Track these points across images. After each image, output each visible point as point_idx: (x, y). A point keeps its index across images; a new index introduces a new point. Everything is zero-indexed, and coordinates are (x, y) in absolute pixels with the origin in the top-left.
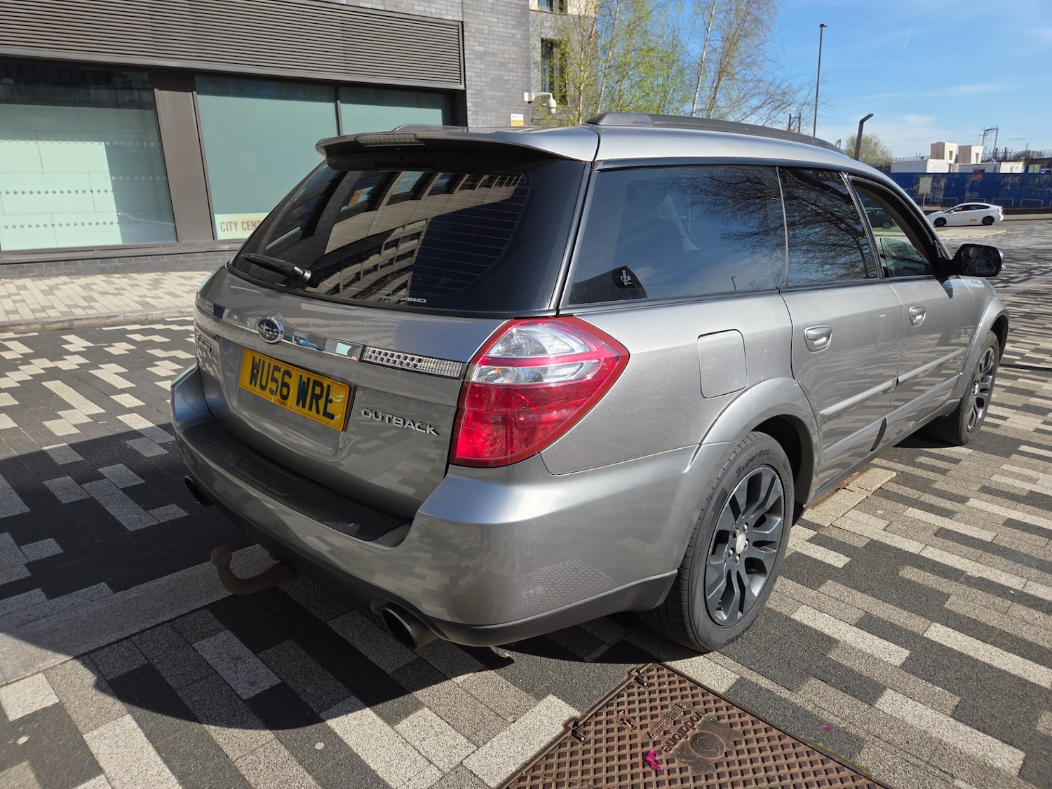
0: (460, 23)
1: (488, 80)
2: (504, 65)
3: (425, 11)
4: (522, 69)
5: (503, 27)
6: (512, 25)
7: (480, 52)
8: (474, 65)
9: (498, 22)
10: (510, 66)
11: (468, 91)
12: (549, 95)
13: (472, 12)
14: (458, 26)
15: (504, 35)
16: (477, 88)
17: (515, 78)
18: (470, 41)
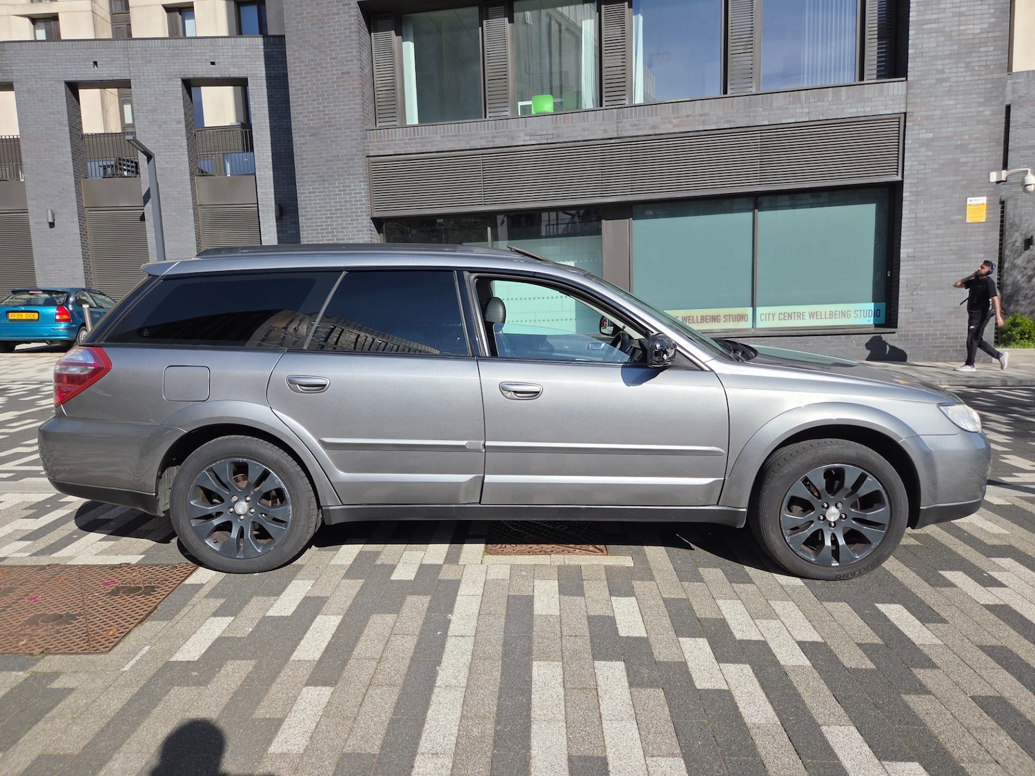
0: (903, 115)
1: (936, 166)
2: (962, 148)
3: (857, 112)
4: (989, 147)
5: (963, 108)
6: (978, 103)
7: (927, 139)
8: (917, 154)
9: (956, 104)
10: (970, 146)
11: (905, 181)
12: (1027, 171)
13: (919, 100)
14: (899, 118)
15: (964, 115)
16: (919, 176)
17: (977, 159)
18: (913, 130)
